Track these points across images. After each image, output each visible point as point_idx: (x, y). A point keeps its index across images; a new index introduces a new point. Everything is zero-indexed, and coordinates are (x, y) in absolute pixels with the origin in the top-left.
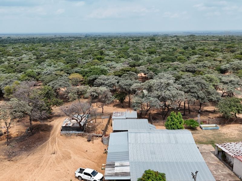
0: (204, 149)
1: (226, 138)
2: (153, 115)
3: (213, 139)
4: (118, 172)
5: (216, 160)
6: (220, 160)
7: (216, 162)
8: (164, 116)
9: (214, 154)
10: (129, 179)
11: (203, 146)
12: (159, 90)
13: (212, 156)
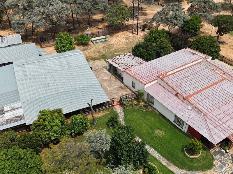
0: (97, 66)
1: (115, 50)
2: (42, 34)
3: (104, 52)
4: (9, 118)
5: (109, 75)
6: (112, 74)
7: (108, 78)
8: (53, 34)
9: (106, 69)
10: (24, 123)
11: (96, 62)
12: (40, 5)
13: (105, 72)
